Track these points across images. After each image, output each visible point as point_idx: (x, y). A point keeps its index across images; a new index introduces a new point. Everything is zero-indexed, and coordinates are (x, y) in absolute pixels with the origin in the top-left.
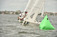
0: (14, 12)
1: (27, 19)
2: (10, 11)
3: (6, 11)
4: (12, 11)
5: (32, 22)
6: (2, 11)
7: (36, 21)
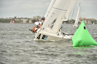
0: (29, 19)
1: (42, 31)
2: (22, 18)
3: (16, 17)
4: (26, 18)
5: (51, 34)
6: (8, 18)
7: (60, 33)
